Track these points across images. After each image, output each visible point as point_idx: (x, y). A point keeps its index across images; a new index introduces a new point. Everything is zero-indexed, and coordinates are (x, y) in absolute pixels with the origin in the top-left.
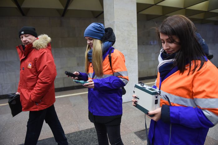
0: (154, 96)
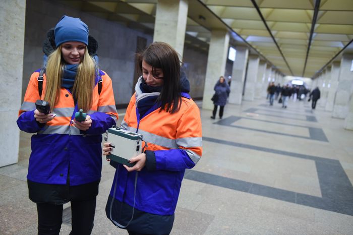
0: (136, 141)
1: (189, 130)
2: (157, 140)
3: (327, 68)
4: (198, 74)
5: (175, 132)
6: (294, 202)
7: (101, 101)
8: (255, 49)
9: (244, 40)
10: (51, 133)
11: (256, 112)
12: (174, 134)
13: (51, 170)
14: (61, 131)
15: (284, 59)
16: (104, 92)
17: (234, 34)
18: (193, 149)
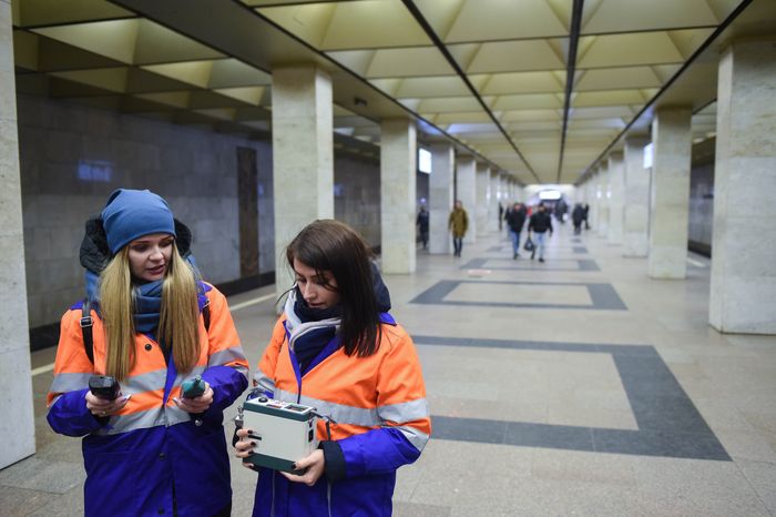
1: (401, 387)
2: (341, 413)
3: (600, 165)
4: (363, 204)
5: (375, 395)
6: (592, 450)
7: (213, 343)
8: (465, 146)
9: (444, 133)
10: (125, 430)
11: (486, 265)
12: (371, 396)
13: (139, 506)
14: (146, 421)
15: (522, 158)
16: (216, 322)
17: (423, 124)
18: (414, 423)
